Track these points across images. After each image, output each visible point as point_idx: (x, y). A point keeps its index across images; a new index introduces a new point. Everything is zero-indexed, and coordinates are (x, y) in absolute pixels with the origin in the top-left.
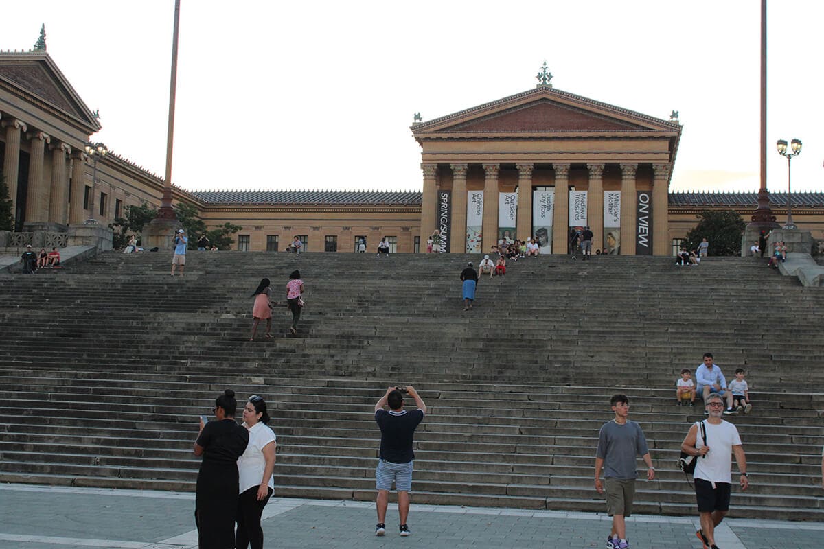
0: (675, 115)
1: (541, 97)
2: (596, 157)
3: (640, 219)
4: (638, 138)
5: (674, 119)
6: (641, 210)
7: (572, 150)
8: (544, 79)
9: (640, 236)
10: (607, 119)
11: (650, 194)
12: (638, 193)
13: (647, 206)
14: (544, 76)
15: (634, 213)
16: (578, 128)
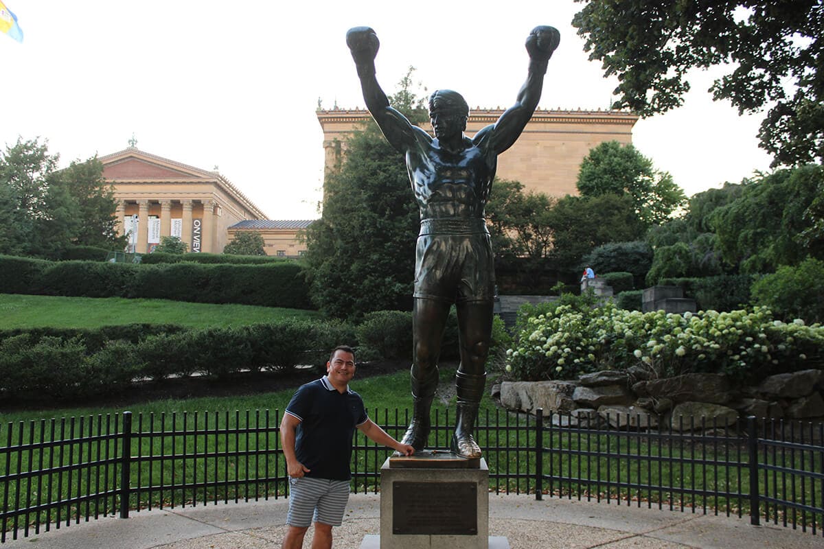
0: (217, 168)
1: (130, 155)
2: (165, 195)
3: (195, 237)
4: (192, 183)
5: (216, 170)
6: (195, 232)
7: (149, 191)
8: (133, 143)
9: (194, 249)
10: (173, 171)
11: (201, 220)
12: (193, 220)
13: (199, 229)
14: (133, 142)
15: (190, 233)
16: (154, 177)
